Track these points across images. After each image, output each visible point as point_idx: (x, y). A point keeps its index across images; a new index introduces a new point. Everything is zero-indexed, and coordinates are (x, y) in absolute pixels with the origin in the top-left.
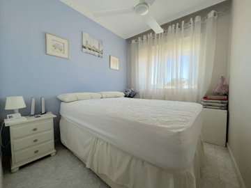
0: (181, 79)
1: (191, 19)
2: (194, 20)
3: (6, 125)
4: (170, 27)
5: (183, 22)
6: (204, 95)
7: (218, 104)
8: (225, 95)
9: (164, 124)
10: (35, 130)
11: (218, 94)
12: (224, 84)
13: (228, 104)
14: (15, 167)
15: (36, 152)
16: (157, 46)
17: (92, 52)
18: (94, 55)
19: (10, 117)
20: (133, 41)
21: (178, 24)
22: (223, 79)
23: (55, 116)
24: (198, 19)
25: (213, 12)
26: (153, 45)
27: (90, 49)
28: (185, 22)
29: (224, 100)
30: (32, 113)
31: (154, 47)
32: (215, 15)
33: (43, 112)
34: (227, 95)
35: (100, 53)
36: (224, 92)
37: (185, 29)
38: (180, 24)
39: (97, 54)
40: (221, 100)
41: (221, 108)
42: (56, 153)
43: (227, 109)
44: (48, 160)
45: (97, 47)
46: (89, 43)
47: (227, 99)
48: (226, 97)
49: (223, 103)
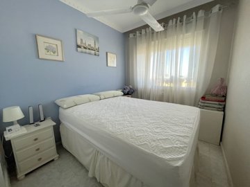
0: (180, 76)
1: (194, 13)
2: (197, 14)
3: (7, 140)
4: (171, 21)
5: (185, 16)
6: (202, 95)
7: (216, 106)
8: (223, 96)
9: (163, 152)
10: (36, 140)
11: (217, 95)
12: (223, 85)
13: (225, 106)
14: (20, 175)
15: (40, 159)
16: (157, 42)
17: (87, 51)
18: (90, 54)
19: (9, 131)
20: (131, 36)
21: (179, 18)
22: (222, 80)
23: (55, 124)
24: (201, 13)
25: (218, 6)
26: (152, 40)
27: (85, 48)
28: (187, 17)
29: (221, 101)
30: (32, 121)
31: (153, 43)
32: (220, 10)
33: (42, 119)
34: (225, 96)
35: (96, 52)
36: (222, 93)
37: (186, 24)
38: (182, 18)
39: (93, 52)
40: (219, 101)
41: (218, 109)
42: (59, 157)
43: (224, 111)
44: (51, 164)
45: (93, 45)
46: (84, 42)
47: (225, 101)
48: (223, 99)
49: (220, 105)
